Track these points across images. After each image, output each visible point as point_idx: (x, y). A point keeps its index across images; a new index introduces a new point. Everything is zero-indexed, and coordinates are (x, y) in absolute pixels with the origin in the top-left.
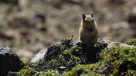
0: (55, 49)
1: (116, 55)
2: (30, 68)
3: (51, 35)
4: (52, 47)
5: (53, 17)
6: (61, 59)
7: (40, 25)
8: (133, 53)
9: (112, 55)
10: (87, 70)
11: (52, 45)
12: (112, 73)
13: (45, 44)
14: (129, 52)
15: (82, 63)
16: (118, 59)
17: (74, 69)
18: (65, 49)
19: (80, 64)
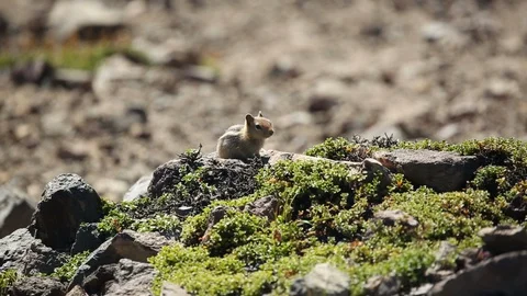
0: (168, 173)
1: (286, 177)
2: (121, 214)
3: (161, 147)
4: (162, 170)
5: (162, 110)
6: (180, 193)
7: (136, 129)
8: (320, 171)
9: (279, 178)
10: (233, 211)
11: (161, 167)
12: (280, 212)
13: (149, 164)
14: (311, 171)
15: (223, 197)
16: (291, 185)
17: (206, 210)
18: (188, 171)
19: (218, 198)
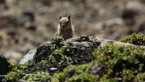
0: (45, 49)
1: (110, 54)
2: (18, 71)
3: (41, 34)
4: (41, 47)
5: (42, 14)
6: (51, 60)
7: (28, 24)
8: (128, 51)
9: (106, 54)
10: (80, 71)
11: (41, 45)
12: (106, 73)
13: (34, 43)
14: (123, 51)
15: (74, 64)
16: (112, 58)
17: (65, 70)
18: (56, 49)
19: (72, 64)
